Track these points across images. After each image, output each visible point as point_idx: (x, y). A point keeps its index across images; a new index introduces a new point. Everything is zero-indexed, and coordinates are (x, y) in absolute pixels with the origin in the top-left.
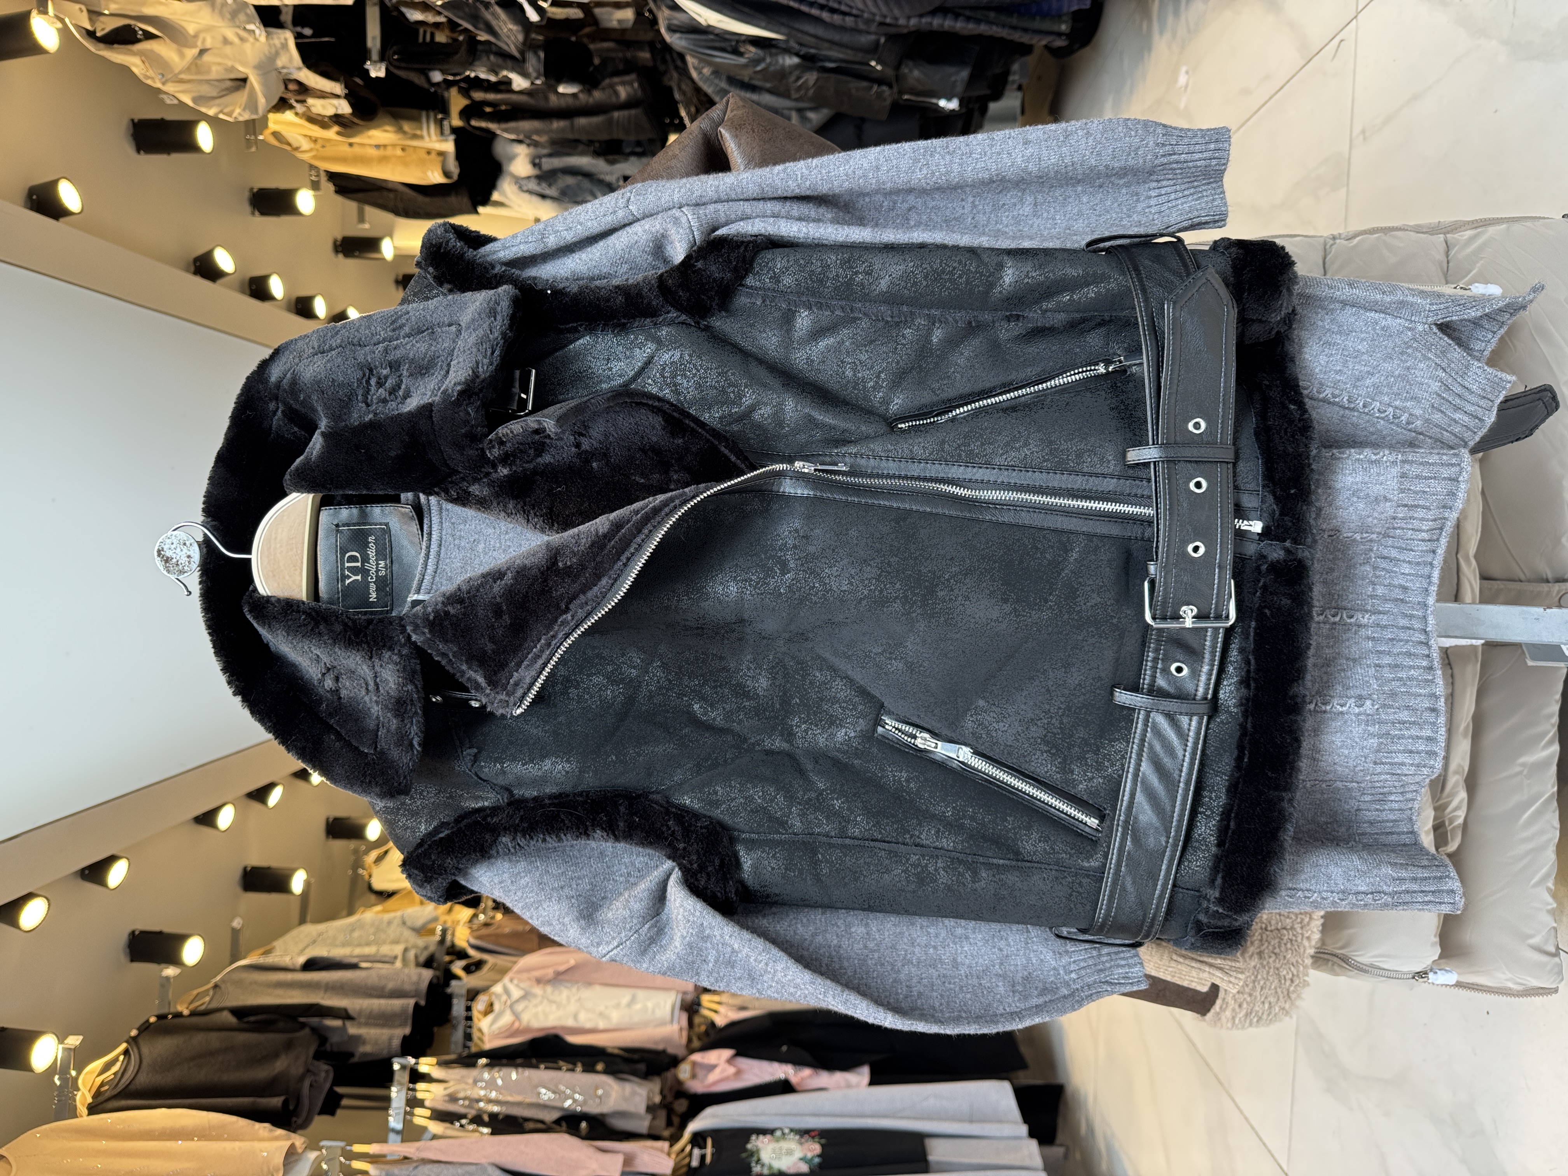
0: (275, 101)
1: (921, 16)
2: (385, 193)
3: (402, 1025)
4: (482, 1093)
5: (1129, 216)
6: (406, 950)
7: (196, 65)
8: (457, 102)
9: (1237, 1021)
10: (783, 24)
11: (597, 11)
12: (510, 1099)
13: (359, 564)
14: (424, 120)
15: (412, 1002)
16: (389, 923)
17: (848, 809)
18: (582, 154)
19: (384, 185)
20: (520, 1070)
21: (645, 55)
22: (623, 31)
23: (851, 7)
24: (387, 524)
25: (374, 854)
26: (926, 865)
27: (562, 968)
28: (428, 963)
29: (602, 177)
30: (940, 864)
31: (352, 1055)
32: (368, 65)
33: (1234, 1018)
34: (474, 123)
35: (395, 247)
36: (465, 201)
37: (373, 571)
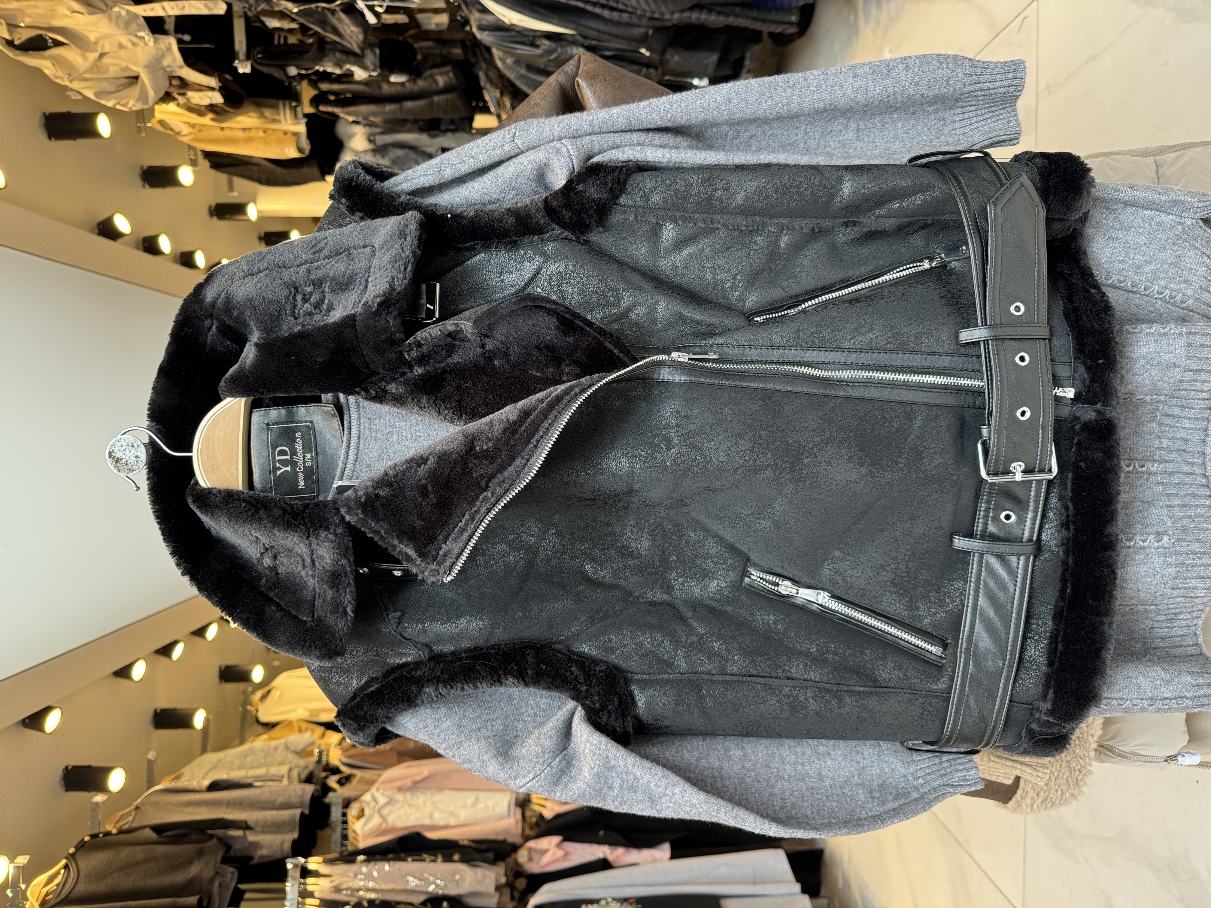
0: (162, 94)
1: (682, 11)
2: (251, 167)
3: (291, 831)
4: (362, 883)
5: (938, 138)
6: (290, 770)
7: (97, 66)
8: (307, 92)
9: (1035, 807)
10: (571, 22)
11: (420, 17)
12: (384, 887)
13: (288, 457)
14: (281, 107)
15: (298, 812)
16: (276, 748)
17: (727, 650)
18: (409, 131)
19: (249, 160)
20: (392, 863)
21: (457, 51)
22: (440, 32)
23: (626, 5)
24: (311, 422)
25: (259, 694)
26: (797, 695)
27: (418, 778)
28: (309, 779)
29: (424, 149)
30: (809, 694)
31: (252, 858)
32: (236, 63)
33: (1032, 805)
34: (322, 108)
35: (258, 211)
36: (316, 171)
37: (301, 462)
